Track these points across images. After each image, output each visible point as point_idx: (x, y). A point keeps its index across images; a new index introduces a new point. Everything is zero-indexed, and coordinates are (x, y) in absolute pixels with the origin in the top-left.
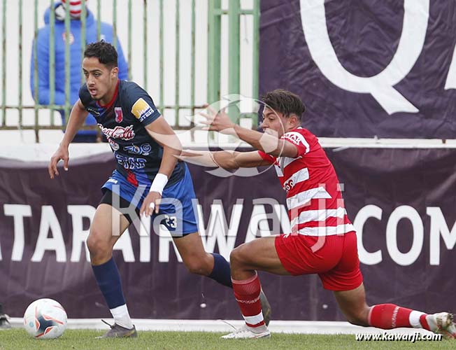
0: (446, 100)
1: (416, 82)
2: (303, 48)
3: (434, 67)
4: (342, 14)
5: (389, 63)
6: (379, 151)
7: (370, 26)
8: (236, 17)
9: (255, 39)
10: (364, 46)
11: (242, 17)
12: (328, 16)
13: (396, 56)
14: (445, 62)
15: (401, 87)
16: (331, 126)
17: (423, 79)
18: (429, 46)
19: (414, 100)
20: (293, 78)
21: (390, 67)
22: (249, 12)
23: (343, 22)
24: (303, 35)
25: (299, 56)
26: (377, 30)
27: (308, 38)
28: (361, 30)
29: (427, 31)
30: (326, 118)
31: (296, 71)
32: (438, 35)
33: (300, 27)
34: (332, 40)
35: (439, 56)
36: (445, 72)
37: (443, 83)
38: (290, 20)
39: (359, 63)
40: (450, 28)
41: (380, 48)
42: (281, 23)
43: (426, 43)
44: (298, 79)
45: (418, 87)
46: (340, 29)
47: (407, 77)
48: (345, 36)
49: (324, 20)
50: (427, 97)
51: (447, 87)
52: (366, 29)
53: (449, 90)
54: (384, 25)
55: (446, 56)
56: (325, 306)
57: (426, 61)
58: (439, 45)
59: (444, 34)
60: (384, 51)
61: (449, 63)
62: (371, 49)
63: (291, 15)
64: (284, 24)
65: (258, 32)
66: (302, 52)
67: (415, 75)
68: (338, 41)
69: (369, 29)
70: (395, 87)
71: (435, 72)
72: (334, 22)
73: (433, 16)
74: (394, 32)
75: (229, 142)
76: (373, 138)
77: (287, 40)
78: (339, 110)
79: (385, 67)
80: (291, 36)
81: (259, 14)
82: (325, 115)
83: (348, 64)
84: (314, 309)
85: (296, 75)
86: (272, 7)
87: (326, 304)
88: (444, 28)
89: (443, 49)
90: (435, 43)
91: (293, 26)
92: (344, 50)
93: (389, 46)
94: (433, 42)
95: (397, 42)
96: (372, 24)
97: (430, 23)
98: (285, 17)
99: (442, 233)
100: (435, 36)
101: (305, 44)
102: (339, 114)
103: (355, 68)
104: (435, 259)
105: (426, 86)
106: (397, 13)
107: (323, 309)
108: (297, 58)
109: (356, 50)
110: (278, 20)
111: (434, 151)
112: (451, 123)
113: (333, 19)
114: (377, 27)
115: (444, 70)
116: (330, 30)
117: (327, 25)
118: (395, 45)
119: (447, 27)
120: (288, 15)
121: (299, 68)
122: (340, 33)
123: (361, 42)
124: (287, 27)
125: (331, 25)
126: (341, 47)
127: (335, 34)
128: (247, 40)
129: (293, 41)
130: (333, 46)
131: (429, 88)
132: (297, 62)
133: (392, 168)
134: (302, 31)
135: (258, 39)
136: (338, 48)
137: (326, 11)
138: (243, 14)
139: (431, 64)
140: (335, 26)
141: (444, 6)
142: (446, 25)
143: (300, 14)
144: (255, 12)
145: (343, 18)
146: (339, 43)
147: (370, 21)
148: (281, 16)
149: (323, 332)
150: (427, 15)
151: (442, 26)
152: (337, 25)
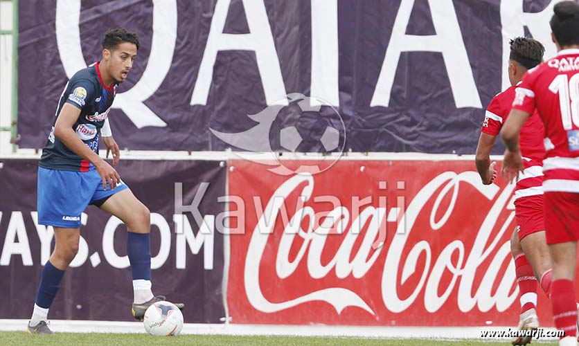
0: (192, 114)
1: (164, 98)
2: (59, 66)
3: (181, 84)
4: (94, 36)
5: (138, 80)
6: (129, 162)
9: (14, 57)
12: (82, 37)
13: (146, 74)
14: (191, 81)
15: (151, 103)
17: (170, 95)
18: (176, 64)
19: (162, 115)
20: (48, 94)
21: (139, 84)
22: (8, 33)
23: (96, 42)
24: (58, 54)
25: (55, 73)
27: (63, 57)
29: (175, 51)
31: (52, 88)
32: (184, 55)
33: (56, 46)
35: (185, 74)
36: (191, 89)
37: (189, 99)
38: (46, 40)
40: (196, 47)
42: (38, 42)
43: (173, 61)
44: (53, 95)
45: (166, 102)
46: (93, 48)
47: (155, 93)
49: (78, 40)
50: (174, 112)
51: (193, 102)
53: (194, 106)
55: (189, 78)
56: (79, 307)
57: (174, 78)
58: (186, 63)
59: (190, 53)
61: (195, 81)
63: (48, 35)
64: (41, 44)
65: (16, 52)
66: (57, 70)
67: (163, 91)
70: (144, 102)
71: (182, 88)
72: (87, 42)
73: (180, 36)
76: (123, 150)
77: (44, 58)
79: (135, 83)
80: (48, 55)
81: (17, 34)
84: (69, 310)
85: (53, 91)
86: (30, 28)
87: (79, 304)
88: (190, 48)
89: (190, 67)
90: (183, 61)
91: (50, 46)
93: (139, 64)
94: (180, 61)
95: (145, 61)
97: (177, 43)
98: (42, 37)
100: (182, 56)
101: (60, 62)
104: (181, 263)
105: (173, 101)
106: (147, 34)
107: (77, 309)
108: (53, 76)
110: (35, 40)
111: (180, 163)
112: (197, 136)
113: (87, 39)
115: (189, 88)
116: (84, 49)
117: (81, 45)
118: (144, 64)
119: (194, 47)
120: (44, 35)
121: (55, 85)
122: (93, 53)
124: (44, 47)
125: (84, 44)
127: (88, 54)
128: (6, 58)
129: (49, 59)
131: (175, 104)
132: (52, 79)
133: (142, 178)
134: (58, 50)
135: (17, 57)
137: (80, 32)
138: (3, 34)
139: (178, 82)
140: (88, 45)
141: (190, 27)
142: (192, 45)
143: (55, 35)
144: (14, 33)
145: (95, 38)
148: (39, 36)
149: (76, 330)
150: (175, 36)
151: (189, 46)
152: (90, 44)
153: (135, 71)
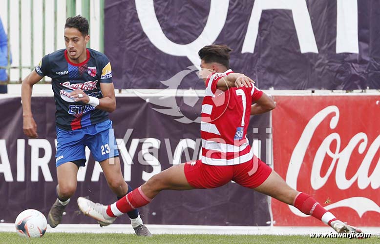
0: (242, 61)
2: (137, 23)
3: (234, 37)
5: (200, 34)
7: (186, 7)
9: (101, 16)
10: (182, 21)
13: (206, 29)
14: (242, 34)
18: (229, 21)
20: (129, 45)
21: (201, 37)
23: (166, 4)
24: (136, 13)
25: (134, 29)
26: (191, 9)
28: (180, 9)
29: (228, 10)
30: (154, 75)
31: (132, 40)
32: (236, 13)
33: (134, 8)
34: (158, 17)
36: (242, 39)
37: (241, 49)
38: (127, 3)
39: (178, 34)
40: (245, 8)
41: (193, 23)
42: (120, 4)
43: (227, 19)
44: (132, 46)
46: (164, 8)
48: (168, 14)
49: (152, 3)
51: (243, 51)
52: (183, 9)
53: (244, 54)
54: (197, 6)
55: (240, 32)
56: (154, 214)
57: (228, 32)
58: (238, 20)
59: (241, 12)
60: (197, 25)
61: (245, 33)
62: (187, 24)
64: (123, 6)
65: (103, 12)
66: (136, 26)
68: (163, 18)
69: (185, 9)
71: (235, 40)
72: (159, 4)
74: (204, 11)
76: (188, 89)
77: (125, 17)
78: (163, 68)
79: (197, 37)
80: (128, 14)
82: (153, 72)
83: (170, 35)
84: (146, 216)
85: (132, 43)
87: (155, 212)
88: (241, 8)
89: (240, 24)
91: (129, 7)
92: (167, 25)
93: (200, 21)
94: (233, 18)
95: (206, 19)
96: (188, 5)
97: (230, 4)
100: (235, 14)
101: (138, 20)
102: (164, 72)
103: (176, 38)
107: (153, 216)
108: (132, 31)
109: (176, 24)
110: (118, 3)
114: (191, 7)
116: (156, 10)
117: (155, 6)
118: (204, 21)
119: (243, 7)
121: (134, 38)
122: (164, 12)
123: (179, 19)
124: (125, 8)
125: (157, 6)
126: (165, 23)
127: (160, 13)
129: (129, 18)
130: (159, 22)
132: (132, 33)
134: (136, 11)
135: (104, 17)
136: (163, 23)
139: (232, 35)
140: (160, 7)
142: (242, 6)
146: (164, 20)
147: (186, 3)
151: (240, 6)
152: (162, 6)
153: (197, 27)
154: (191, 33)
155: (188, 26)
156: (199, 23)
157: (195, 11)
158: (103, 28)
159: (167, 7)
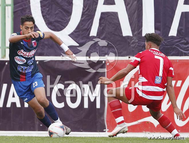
0: (90, 40)
1: (78, 33)
3: (86, 27)
4: (47, 6)
5: (67, 26)
6: (63, 61)
7: (59, 11)
8: (4, 7)
9: (12, 16)
10: (56, 19)
11: (6, 7)
12: (42, 7)
13: (70, 23)
14: (89, 26)
15: (72, 35)
16: (43, 52)
17: (81, 32)
18: (83, 18)
19: (77, 41)
21: (67, 27)
22: (9, 5)
23: (48, 9)
24: (31, 14)
26: (61, 12)
28: (55, 12)
29: (82, 12)
30: (41, 48)
32: (87, 14)
33: (30, 11)
34: (43, 16)
35: (88, 22)
36: (90, 30)
37: (89, 34)
38: (26, 8)
39: (54, 26)
40: (92, 11)
41: (63, 19)
42: (22, 9)
43: (82, 17)
45: (79, 35)
46: (47, 11)
47: (74, 31)
48: (49, 15)
49: (40, 8)
50: (82, 39)
51: (91, 35)
52: (57, 12)
53: (91, 37)
54: (65, 11)
55: (89, 24)
56: (41, 125)
57: (82, 24)
58: (87, 18)
59: (89, 14)
60: (65, 21)
61: (91, 25)
62: (59, 20)
63: (27, 6)
64: (24, 10)
65: (13, 14)
67: (77, 30)
68: (46, 17)
69: (58, 12)
70: (69, 35)
71: (86, 29)
72: (44, 9)
73: (85, 6)
74: (69, 13)
75: (1, 58)
76: (60, 56)
78: (46, 45)
79: (65, 27)
81: (13, 6)
82: (40, 47)
83: (50, 26)
84: (37, 126)
86: (19, 3)
88: (89, 11)
89: (89, 20)
90: (86, 17)
91: (27, 11)
92: (48, 20)
93: (67, 19)
94: (85, 17)
96: (60, 10)
97: (83, 9)
98: (24, 7)
99: (89, 95)
100: (86, 15)
102: (46, 47)
103: (53, 28)
104: (86, 106)
105: (82, 35)
106: (70, 5)
107: (40, 126)
109: (53, 20)
110: (21, 8)
113: (44, 8)
114: (62, 11)
115: (89, 28)
116: (42, 12)
117: (41, 10)
118: (69, 18)
119: (91, 11)
120: (25, 6)
122: (47, 13)
123: (55, 17)
124: (25, 11)
125: (43, 10)
126: (47, 19)
127: (44, 14)
128: (8, 16)
130: (44, 19)
131: (83, 36)
133: (68, 68)
134: (31, 12)
136: (46, 19)
137: (41, 4)
138: (7, 6)
139: (84, 26)
140: (44, 11)
141: (89, 2)
142: (90, 10)
143: (30, 6)
144: (12, 5)
145: (48, 7)
146: (46, 18)
147: (59, 9)
148: (23, 7)
149: (40, 136)
150: (82, 6)
151: (89, 10)
152: (45, 10)
153: (65, 22)
154: (62, 25)
155: (60, 21)
156: (66, 19)
157: (64, 13)
158: (13, 22)
159: (48, 11)
